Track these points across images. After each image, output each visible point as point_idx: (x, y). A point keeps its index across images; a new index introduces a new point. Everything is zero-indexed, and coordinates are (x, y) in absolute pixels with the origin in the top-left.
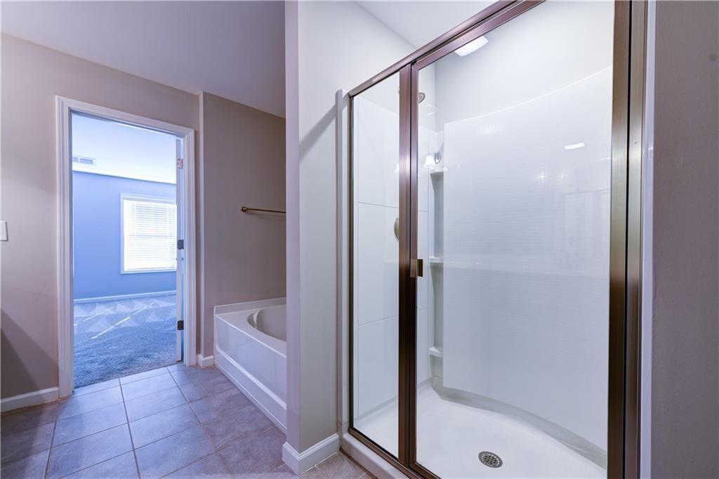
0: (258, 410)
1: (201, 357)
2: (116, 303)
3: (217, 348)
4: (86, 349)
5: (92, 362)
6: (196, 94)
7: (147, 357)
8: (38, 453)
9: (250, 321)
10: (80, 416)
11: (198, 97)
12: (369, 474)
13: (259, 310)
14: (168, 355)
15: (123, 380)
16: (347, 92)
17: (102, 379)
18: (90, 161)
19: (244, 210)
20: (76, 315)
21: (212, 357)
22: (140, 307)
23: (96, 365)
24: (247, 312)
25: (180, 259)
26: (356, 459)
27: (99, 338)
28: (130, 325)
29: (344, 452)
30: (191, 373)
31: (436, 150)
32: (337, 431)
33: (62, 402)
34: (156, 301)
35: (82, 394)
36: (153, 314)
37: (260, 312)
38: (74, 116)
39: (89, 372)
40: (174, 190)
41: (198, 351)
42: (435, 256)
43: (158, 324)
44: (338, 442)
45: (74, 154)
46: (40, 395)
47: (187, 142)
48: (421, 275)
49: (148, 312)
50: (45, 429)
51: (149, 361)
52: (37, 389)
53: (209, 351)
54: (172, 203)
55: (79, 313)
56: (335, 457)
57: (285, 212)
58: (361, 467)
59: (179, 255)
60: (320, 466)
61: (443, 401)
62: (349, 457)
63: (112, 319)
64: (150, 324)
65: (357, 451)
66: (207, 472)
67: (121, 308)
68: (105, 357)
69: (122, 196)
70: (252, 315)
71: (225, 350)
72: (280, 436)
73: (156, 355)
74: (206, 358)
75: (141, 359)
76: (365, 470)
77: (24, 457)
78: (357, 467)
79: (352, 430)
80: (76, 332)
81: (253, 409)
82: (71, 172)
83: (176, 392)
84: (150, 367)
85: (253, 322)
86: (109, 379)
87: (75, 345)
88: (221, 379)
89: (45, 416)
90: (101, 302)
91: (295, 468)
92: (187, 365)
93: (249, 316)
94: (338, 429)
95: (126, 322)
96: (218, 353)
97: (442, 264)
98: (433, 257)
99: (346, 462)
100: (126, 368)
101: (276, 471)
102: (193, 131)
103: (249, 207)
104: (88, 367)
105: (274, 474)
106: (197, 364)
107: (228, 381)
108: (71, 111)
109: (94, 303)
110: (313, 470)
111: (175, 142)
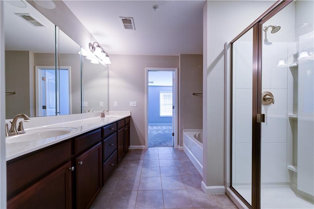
0: (195, 169)
1: (179, 146)
2: (158, 126)
3: (184, 144)
4: (151, 138)
5: (152, 142)
6: (178, 55)
7: (165, 143)
8: (141, 160)
9: (195, 136)
10: (149, 155)
11: (179, 56)
12: (237, 207)
13: (199, 133)
14: (170, 144)
15: (159, 148)
16: (230, 42)
17: (154, 147)
18: (152, 82)
19: (194, 94)
20: (149, 128)
21: (182, 147)
22: (164, 128)
23: (153, 143)
24: (195, 133)
25: (173, 112)
26: (231, 199)
27: (154, 135)
28: (161, 133)
29: (227, 194)
30: (176, 150)
31: (295, 53)
32: (224, 185)
33: (146, 150)
34: (168, 126)
35: (150, 149)
36: (167, 131)
37: (199, 134)
38: (149, 72)
39: (151, 144)
40: (171, 88)
41: (178, 144)
42: (294, 113)
43: (168, 134)
44: (225, 190)
45: (149, 81)
46: (142, 147)
47: (175, 72)
48: (264, 121)
49: (166, 129)
50: (142, 155)
51: (165, 144)
52: (141, 145)
53: (182, 145)
54: (171, 93)
55: (149, 127)
56: (222, 195)
57: (202, 94)
58: (234, 203)
59: (173, 111)
60: (215, 195)
61: (297, 197)
62: (229, 198)
63: (157, 130)
64: (166, 133)
65: (233, 196)
66: (177, 180)
67: (159, 128)
68: (155, 141)
69: (160, 92)
70: (196, 134)
71: (187, 146)
72: (201, 179)
73: (167, 143)
74: (180, 147)
75: (163, 143)
76: (236, 205)
77: (139, 160)
78: (232, 202)
79: (231, 187)
80: (149, 133)
81: (194, 168)
82: (148, 86)
83: (171, 155)
84: (165, 146)
85: (196, 137)
86: (155, 147)
87: (149, 136)
88: (185, 155)
89: (143, 152)
90: (155, 125)
91: (205, 191)
92: (175, 148)
93: (195, 135)
94: (225, 184)
95: (160, 132)
96: (184, 146)
97: (297, 118)
98: (292, 114)
99: (227, 198)
100: (159, 145)
101: (199, 189)
102: (177, 69)
103: (195, 93)
104: (151, 143)
105: (198, 190)
106: (178, 148)
107: (187, 156)
108: (148, 71)
109: (153, 125)
110: (212, 195)
111: (172, 73)
